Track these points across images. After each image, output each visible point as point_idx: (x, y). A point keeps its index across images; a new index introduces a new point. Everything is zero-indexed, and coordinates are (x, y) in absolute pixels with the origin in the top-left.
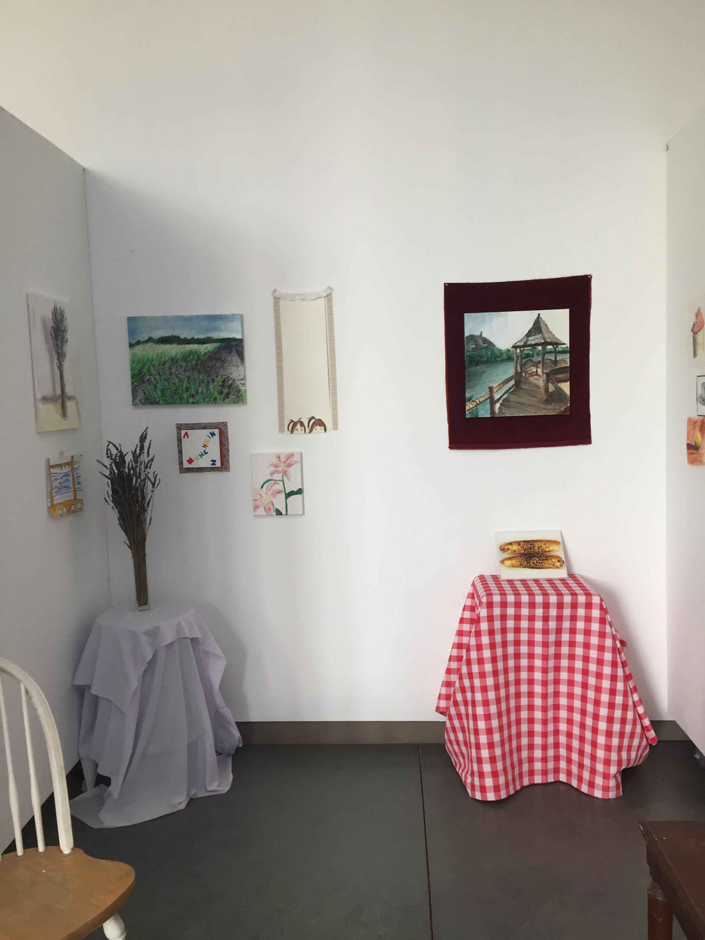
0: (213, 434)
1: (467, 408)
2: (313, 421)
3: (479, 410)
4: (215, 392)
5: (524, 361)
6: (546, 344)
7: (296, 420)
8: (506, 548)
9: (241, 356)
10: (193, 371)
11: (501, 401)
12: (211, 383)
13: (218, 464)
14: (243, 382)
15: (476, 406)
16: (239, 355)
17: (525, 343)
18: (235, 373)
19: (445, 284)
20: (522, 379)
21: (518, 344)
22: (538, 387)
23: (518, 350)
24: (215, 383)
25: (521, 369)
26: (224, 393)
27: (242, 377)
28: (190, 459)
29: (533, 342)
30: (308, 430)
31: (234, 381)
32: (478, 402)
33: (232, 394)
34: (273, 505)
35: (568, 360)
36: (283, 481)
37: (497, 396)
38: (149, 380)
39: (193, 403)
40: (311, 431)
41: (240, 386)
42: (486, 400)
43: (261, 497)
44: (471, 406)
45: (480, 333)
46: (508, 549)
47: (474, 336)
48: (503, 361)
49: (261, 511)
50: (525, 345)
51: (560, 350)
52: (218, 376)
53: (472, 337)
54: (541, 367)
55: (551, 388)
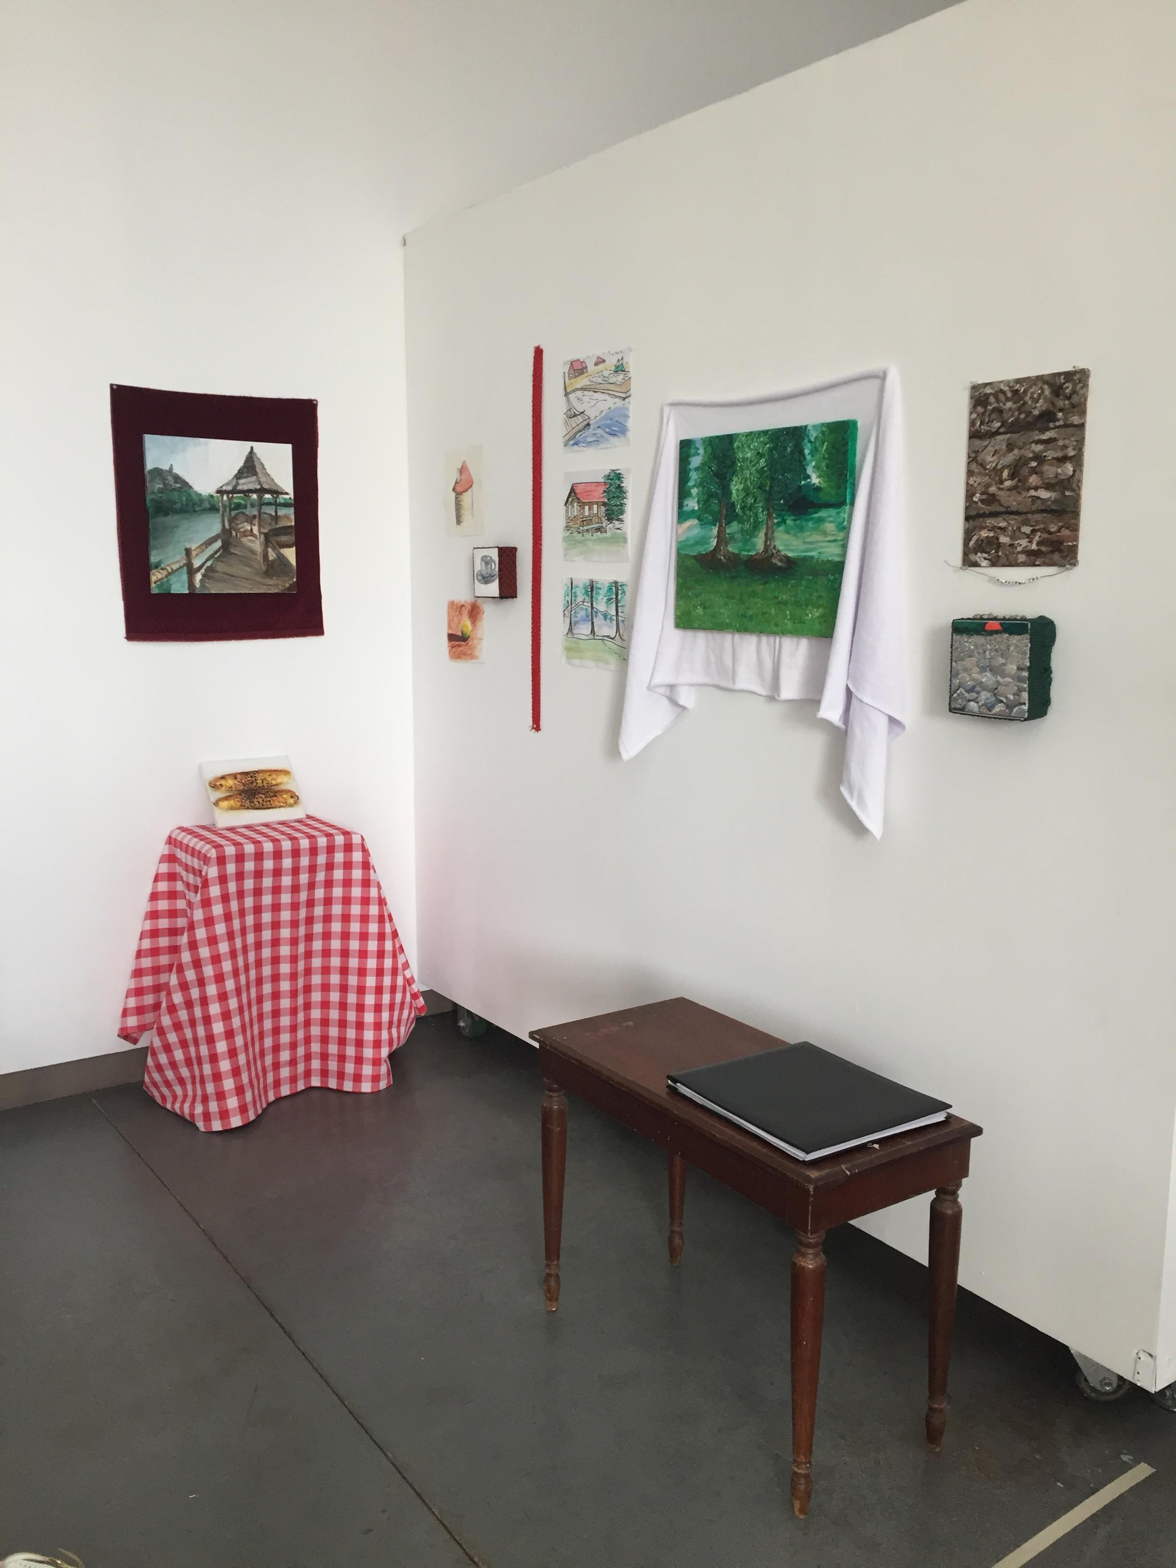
1: (153, 579)
3: (171, 582)
5: (233, 513)
6: (261, 491)
8: (218, 784)
11: (203, 571)
15: (166, 576)
17: (235, 487)
19: (112, 385)
20: (231, 540)
21: (224, 488)
22: (253, 552)
23: (225, 498)
25: (230, 525)
29: (245, 488)
32: (170, 571)
35: (293, 517)
37: (197, 563)
42: (181, 567)
44: (160, 576)
45: (170, 466)
46: (221, 785)
47: (161, 470)
48: (205, 511)
50: (234, 491)
51: (282, 501)
53: (157, 472)
54: (257, 524)
55: (272, 555)
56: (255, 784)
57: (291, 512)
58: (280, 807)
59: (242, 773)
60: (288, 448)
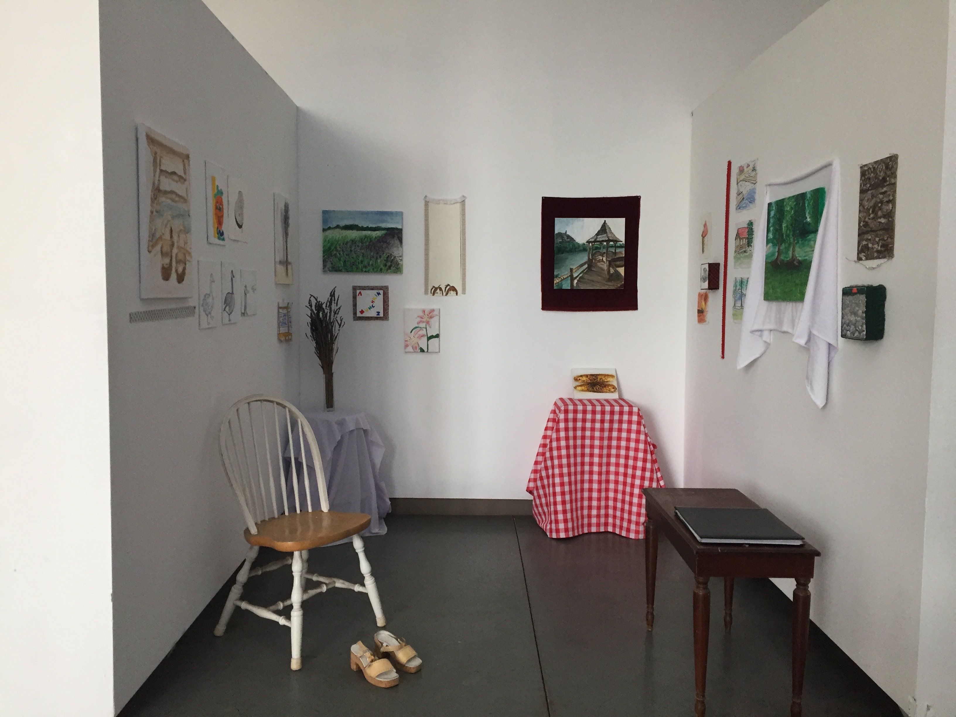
0: (379, 294)
1: (555, 282)
2: (448, 287)
3: (563, 284)
4: (381, 265)
5: (594, 252)
6: (608, 241)
7: (436, 286)
8: (578, 379)
9: (400, 240)
10: (367, 249)
11: (578, 278)
12: (379, 258)
13: (381, 315)
14: (401, 258)
15: (561, 281)
16: (399, 239)
17: (595, 240)
18: (395, 252)
19: (542, 197)
20: (592, 264)
21: (590, 240)
22: (602, 269)
23: (591, 244)
24: (382, 258)
25: (592, 257)
26: (388, 266)
27: (400, 255)
28: (362, 310)
29: (601, 239)
30: (444, 294)
31: (395, 257)
32: (562, 278)
33: (393, 266)
34: (419, 345)
35: (624, 252)
36: (426, 328)
37: (575, 275)
38: (336, 254)
39: (365, 272)
40: (447, 294)
41: (399, 261)
42: (568, 277)
43: (410, 339)
44: (558, 281)
45: (565, 231)
46: (580, 379)
47: (561, 233)
48: (581, 251)
49: (410, 349)
50: (595, 241)
51: (619, 245)
52: (384, 254)
53: (560, 234)
54: (605, 256)
55: (612, 271)
56: (596, 380)
57: (623, 250)
58: (607, 392)
59: (591, 375)
60: (624, 219)
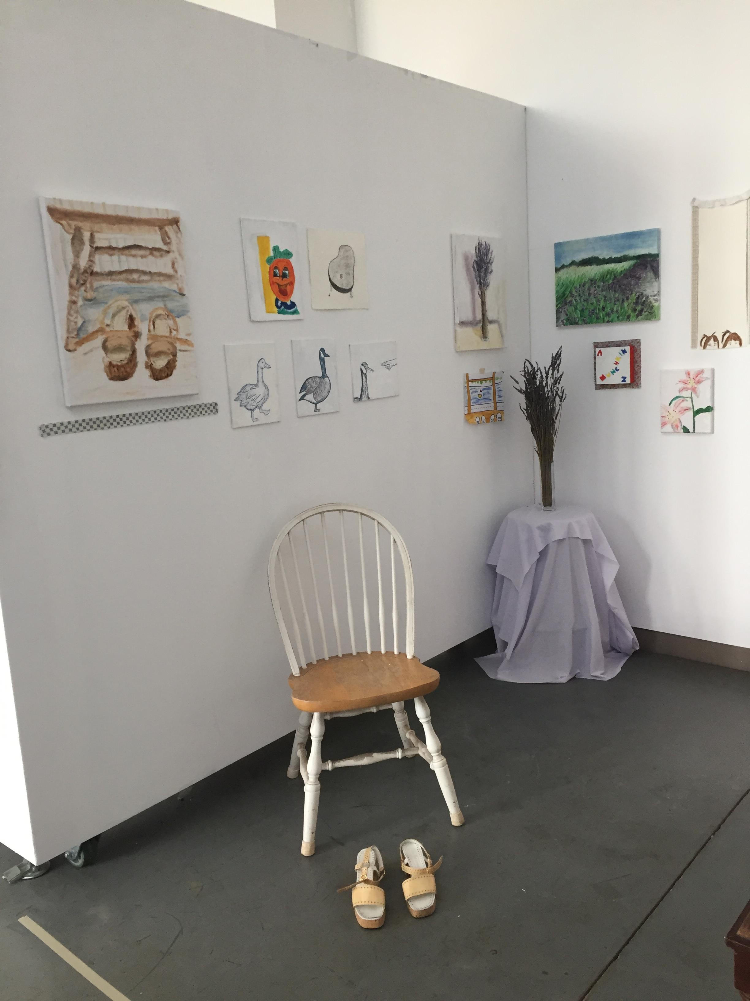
0: (624, 352)
2: (727, 335)
4: (629, 310)
7: (709, 335)
9: (656, 271)
10: (610, 291)
12: (625, 301)
13: (628, 381)
14: (655, 298)
16: (653, 270)
18: (649, 290)
24: (630, 301)
26: (638, 310)
27: (656, 293)
28: (603, 375)
30: (721, 345)
31: (647, 297)
33: (645, 310)
34: (681, 422)
36: (691, 398)
38: (570, 302)
39: (608, 322)
40: (725, 346)
41: (653, 302)
43: (668, 414)
49: (668, 428)
52: (632, 293)
